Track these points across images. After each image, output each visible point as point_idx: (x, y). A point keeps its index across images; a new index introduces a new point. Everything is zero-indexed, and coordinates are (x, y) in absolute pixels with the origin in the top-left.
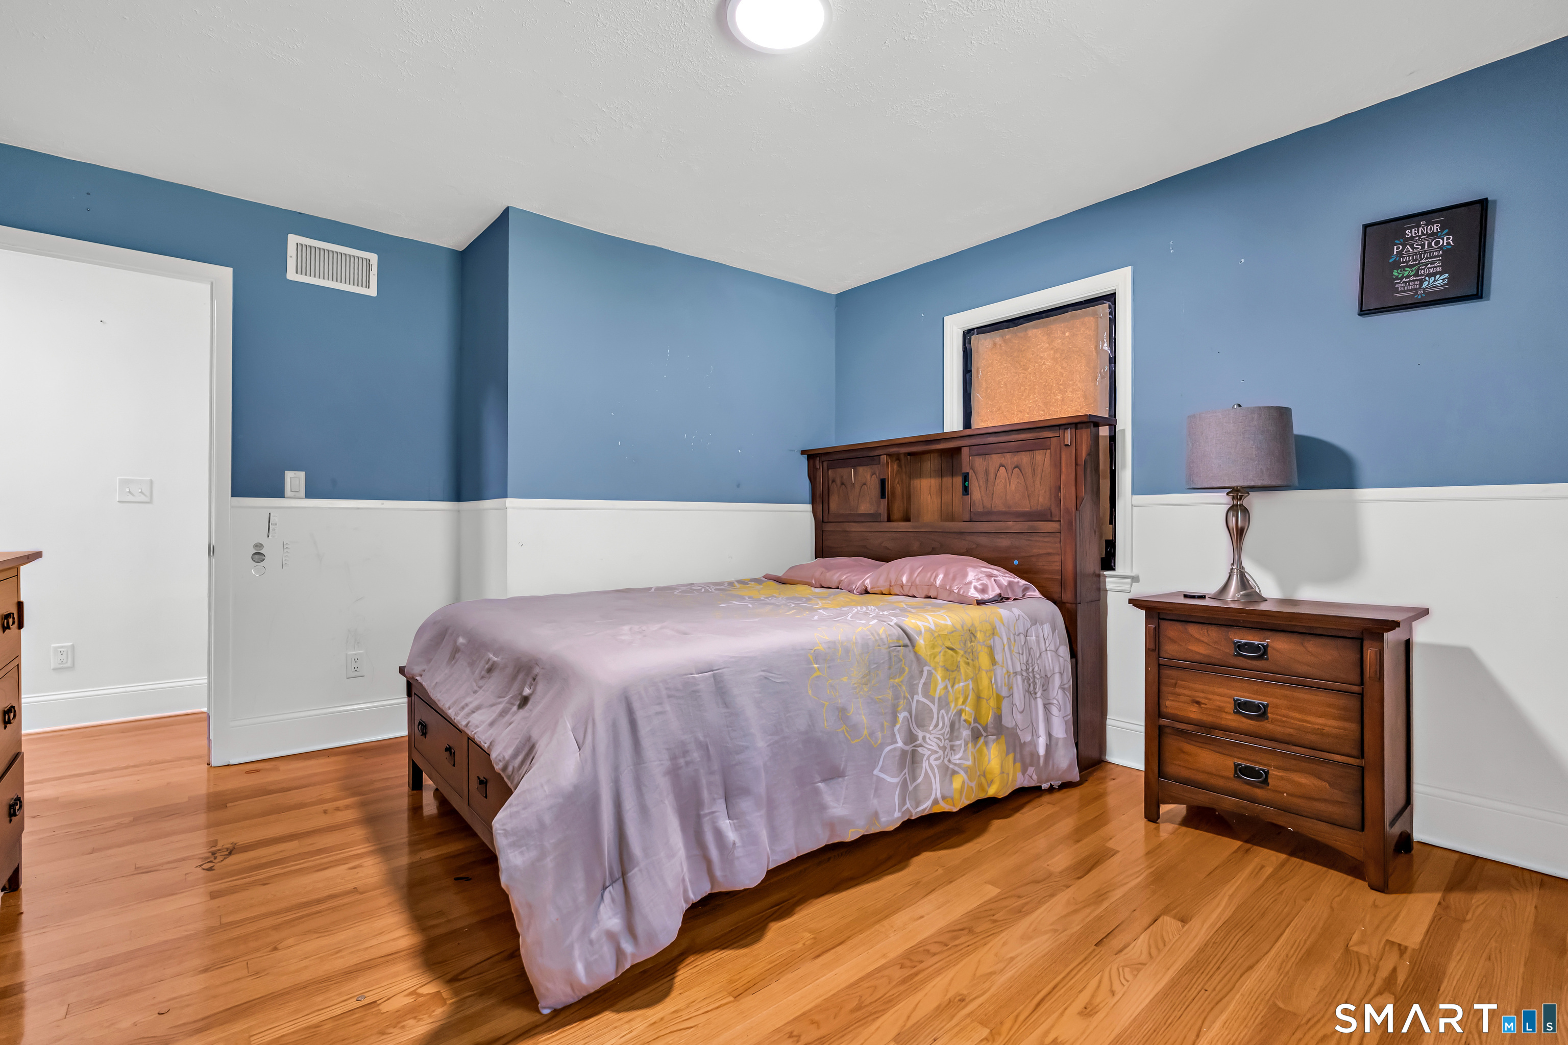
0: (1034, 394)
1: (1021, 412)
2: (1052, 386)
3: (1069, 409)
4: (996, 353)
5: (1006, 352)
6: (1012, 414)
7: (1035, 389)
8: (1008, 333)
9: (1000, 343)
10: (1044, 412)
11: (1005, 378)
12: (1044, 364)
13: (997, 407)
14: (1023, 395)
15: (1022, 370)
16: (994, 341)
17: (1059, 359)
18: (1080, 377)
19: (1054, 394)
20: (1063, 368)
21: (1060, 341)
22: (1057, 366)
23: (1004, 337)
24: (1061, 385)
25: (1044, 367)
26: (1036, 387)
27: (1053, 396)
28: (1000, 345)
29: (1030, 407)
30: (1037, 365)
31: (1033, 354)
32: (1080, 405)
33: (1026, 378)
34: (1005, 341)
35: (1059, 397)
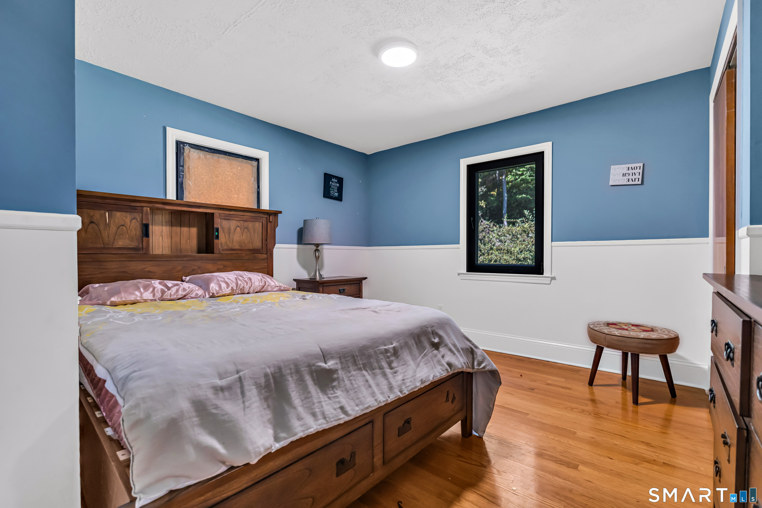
0: (222, 191)
1: (216, 198)
2: (232, 190)
3: (241, 203)
4: (200, 162)
5: (206, 164)
6: (211, 198)
7: (223, 188)
8: (209, 156)
9: (203, 158)
10: (229, 201)
11: (206, 178)
12: (227, 178)
13: (201, 192)
14: (216, 190)
15: (215, 176)
16: (199, 155)
17: (235, 178)
18: (245, 190)
19: (233, 194)
20: (236, 183)
21: (236, 170)
22: (234, 181)
23: (206, 156)
24: (236, 190)
25: (227, 179)
26: (223, 187)
27: (232, 194)
28: (203, 159)
29: (221, 197)
30: (223, 177)
31: (222, 171)
32: (246, 202)
33: (217, 182)
34: (205, 158)
35: (236, 196)
